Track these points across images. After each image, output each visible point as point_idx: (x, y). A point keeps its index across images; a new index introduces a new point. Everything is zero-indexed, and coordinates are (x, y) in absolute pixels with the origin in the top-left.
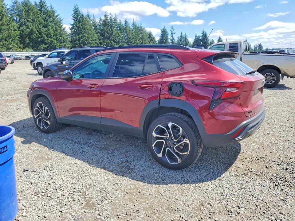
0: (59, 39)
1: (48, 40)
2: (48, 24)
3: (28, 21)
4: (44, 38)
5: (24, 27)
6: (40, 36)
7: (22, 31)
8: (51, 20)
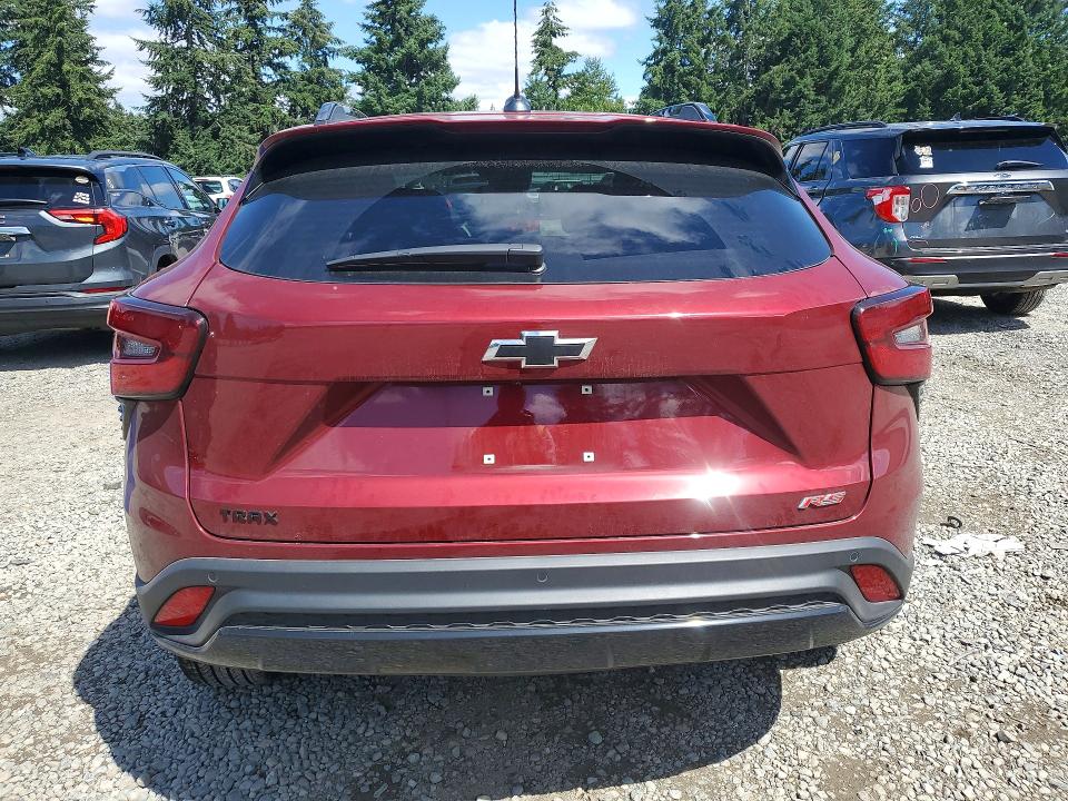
0: (1061, 94)
1: (1008, 104)
2: (1022, 37)
3: (945, 39)
4: (990, 98)
5: (928, 63)
6: (976, 89)
7: (917, 77)
8: (1040, 21)
